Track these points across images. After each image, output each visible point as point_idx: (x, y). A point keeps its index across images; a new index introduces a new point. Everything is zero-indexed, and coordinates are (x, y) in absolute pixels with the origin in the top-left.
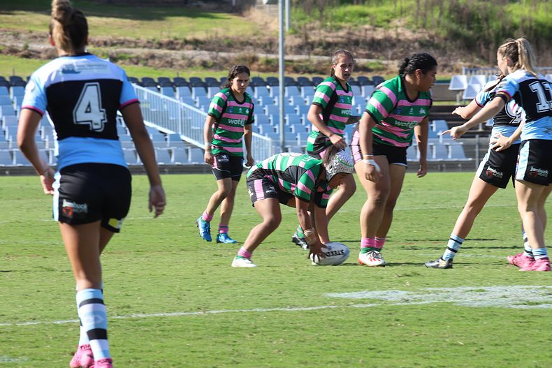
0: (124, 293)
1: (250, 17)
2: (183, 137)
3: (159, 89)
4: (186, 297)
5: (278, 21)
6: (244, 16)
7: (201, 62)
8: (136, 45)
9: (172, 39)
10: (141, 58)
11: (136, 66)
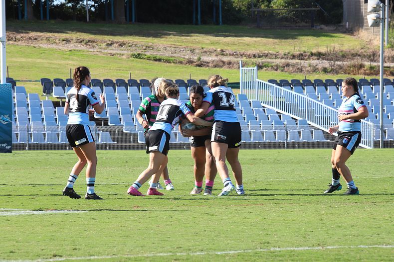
0: (265, 233)
1: (359, 36)
2: (309, 122)
3: (292, 88)
4: (310, 237)
5: (380, 38)
6: (355, 36)
7: (322, 69)
8: (276, 57)
9: (302, 52)
10: (279, 66)
11: (276, 72)
